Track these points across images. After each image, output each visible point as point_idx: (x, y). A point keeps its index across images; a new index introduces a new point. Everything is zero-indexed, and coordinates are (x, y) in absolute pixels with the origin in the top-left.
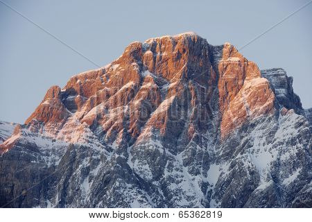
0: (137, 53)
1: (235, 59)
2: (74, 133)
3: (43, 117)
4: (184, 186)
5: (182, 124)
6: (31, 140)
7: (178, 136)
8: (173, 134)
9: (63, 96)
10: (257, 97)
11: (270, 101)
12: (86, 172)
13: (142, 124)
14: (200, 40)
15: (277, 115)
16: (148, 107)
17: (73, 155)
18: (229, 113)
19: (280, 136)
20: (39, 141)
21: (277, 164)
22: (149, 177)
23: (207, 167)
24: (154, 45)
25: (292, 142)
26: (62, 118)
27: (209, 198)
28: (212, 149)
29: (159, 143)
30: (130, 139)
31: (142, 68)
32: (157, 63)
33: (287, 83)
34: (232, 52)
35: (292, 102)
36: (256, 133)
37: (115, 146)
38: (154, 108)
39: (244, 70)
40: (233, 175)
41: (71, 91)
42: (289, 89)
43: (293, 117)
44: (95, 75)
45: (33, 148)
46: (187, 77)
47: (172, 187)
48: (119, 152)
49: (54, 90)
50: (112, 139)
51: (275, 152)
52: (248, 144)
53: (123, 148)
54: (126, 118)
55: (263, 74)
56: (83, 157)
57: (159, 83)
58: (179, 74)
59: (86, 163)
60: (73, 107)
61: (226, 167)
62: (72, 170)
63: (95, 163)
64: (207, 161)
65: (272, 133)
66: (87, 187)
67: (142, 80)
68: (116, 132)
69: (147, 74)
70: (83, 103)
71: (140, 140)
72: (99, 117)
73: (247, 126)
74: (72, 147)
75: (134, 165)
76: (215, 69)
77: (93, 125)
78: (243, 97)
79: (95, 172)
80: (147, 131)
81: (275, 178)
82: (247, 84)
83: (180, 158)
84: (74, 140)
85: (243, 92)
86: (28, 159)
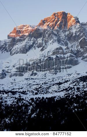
0: (55, 14)
1: (70, 15)
2: (45, 27)
3: (40, 24)
4: (62, 35)
5: (62, 25)
6: (38, 28)
7: (61, 27)
8: (60, 27)
9: (43, 21)
10: (73, 21)
11: (75, 22)
12: (47, 33)
13: (55, 25)
14: (64, 12)
15: (76, 24)
16: (56, 23)
17: (45, 30)
18: (69, 24)
19: (76, 27)
20: (40, 28)
21: (76, 32)
22: (57, 34)
23: (65, 32)
24: (57, 13)
25: (78, 28)
26: (43, 25)
27: (66, 37)
28: (66, 29)
29: (58, 28)
30: (53, 28)
31: (55, 17)
32: (58, 16)
33: (78, 19)
34: (69, 14)
35: (78, 22)
36: (73, 27)
37: (51, 29)
38: (57, 23)
39: (71, 17)
40: (69, 33)
41: (44, 20)
42: (78, 20)
43: (78, 24)
44: (48, 18)
45: (39, 29)
46: (62, 18)
47: (60, 35)
48: (52, 30)
49: (42, 20)
50: (51, 28)
51: (76, 30)
52: (72, 29)
53: (52, 29)
54: (53, 24)
55: (74, 18)
56: (46, 31)
57: (58, 19)
58: (61, 18)
59: (47, 32)
60: (45, 23)
61: (68, 32)
62: (45, 33)
63: (48, 32)
64: (65, 31)
65: (75, 27)
66: (47, 35)
67: (55, 18)
68: (51, 27)
69: (56, 18)
70: (46, 22)
71: (55, 28)
72: (49, 24)
73: (72, 26)
74: (45, 29)
75: (54, 32)
76: (67, 16)
77: (48, 26)
78: (71, 21)
79: (48, 33)
80: (56, 27)
81: (76, 34)
82: (72, 19)
83: (61, 31)
84: (45, 28)
85: (71, 20)
86: (38, 31)
